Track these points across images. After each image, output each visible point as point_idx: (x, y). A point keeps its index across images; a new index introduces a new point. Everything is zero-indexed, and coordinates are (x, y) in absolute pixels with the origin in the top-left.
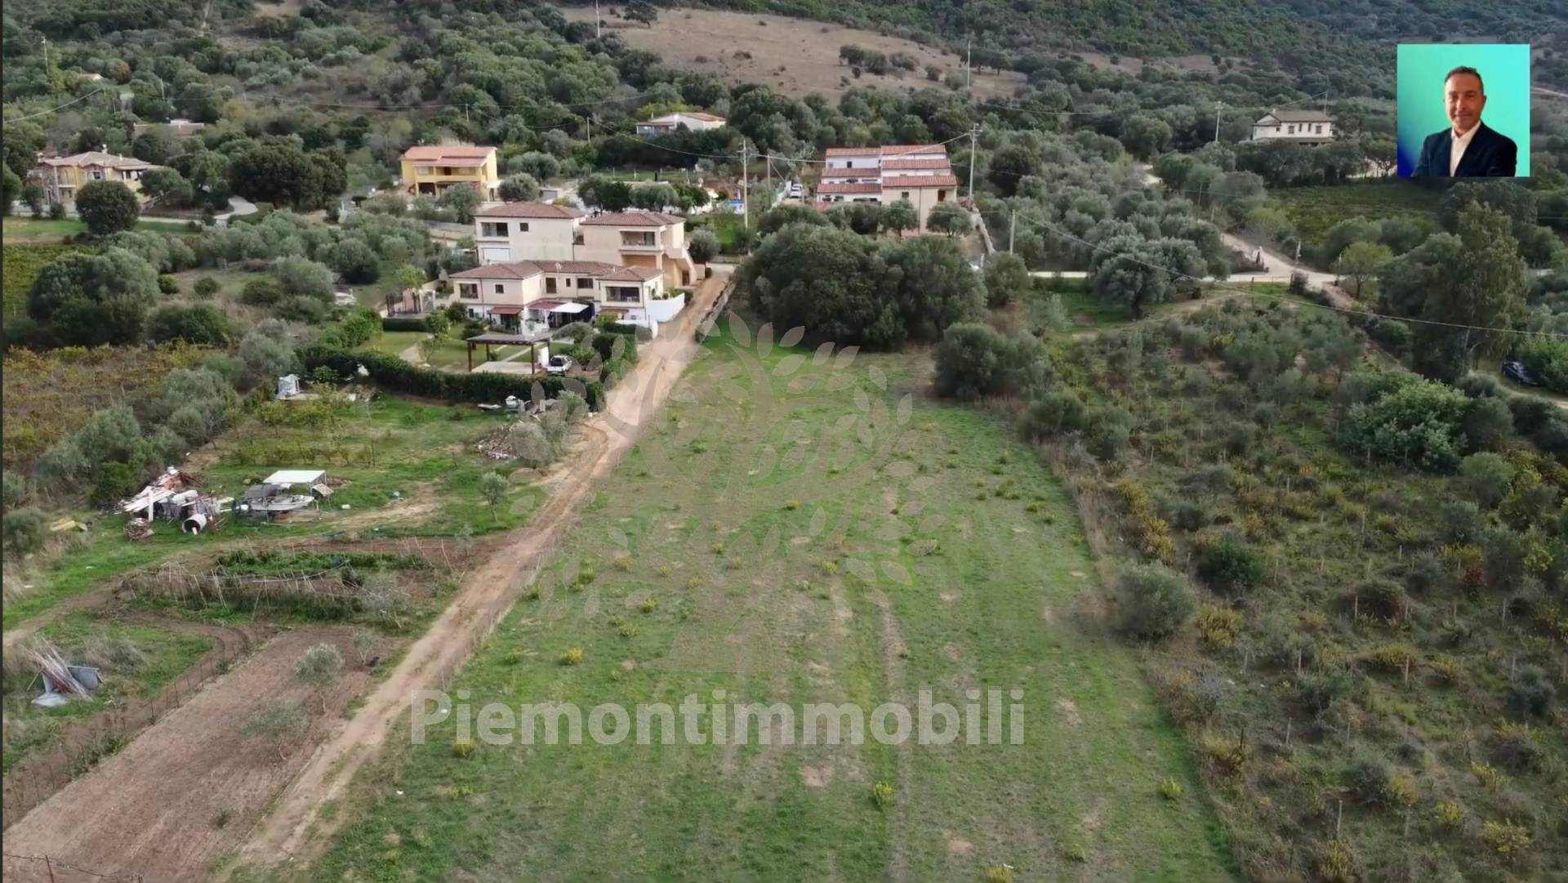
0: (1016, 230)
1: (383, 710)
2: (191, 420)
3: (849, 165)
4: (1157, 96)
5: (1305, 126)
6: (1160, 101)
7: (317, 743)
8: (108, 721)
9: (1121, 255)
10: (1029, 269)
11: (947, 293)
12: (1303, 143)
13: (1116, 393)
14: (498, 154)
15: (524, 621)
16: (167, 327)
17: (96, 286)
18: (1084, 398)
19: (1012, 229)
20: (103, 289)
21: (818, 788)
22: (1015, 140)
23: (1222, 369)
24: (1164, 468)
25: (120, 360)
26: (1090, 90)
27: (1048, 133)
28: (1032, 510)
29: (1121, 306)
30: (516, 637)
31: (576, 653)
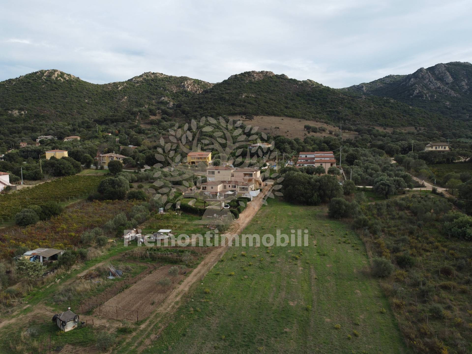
0: (353, 174)
1: (188, 283)
2: (139, 217)
3: (306, 156)
4: (396, 139)
5: (440, 147)
6: (398, 140)
7: (173, 289)
8: (125, 282)
9: (382, 182)
10: (356, 185)
11: (332, 190)
12: (440, 152)
13: (379, 218)
14: (212, 154)
15: (220, 266)
16: (132, 196)
17: (115, 186)
18: (370, 219)
19: (351, 174)
20: (116, 186)
21: (293, 306)
22: (353, 150)
23: (409, 213)
24: (391, 238)
25: (120, 204)
26: (376, 137)
27: (364, 149)
28: (353, 246)
29: (382, 195)
30: (218, 269)
31: (233, 273)
